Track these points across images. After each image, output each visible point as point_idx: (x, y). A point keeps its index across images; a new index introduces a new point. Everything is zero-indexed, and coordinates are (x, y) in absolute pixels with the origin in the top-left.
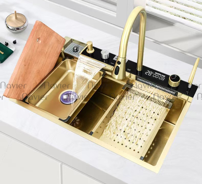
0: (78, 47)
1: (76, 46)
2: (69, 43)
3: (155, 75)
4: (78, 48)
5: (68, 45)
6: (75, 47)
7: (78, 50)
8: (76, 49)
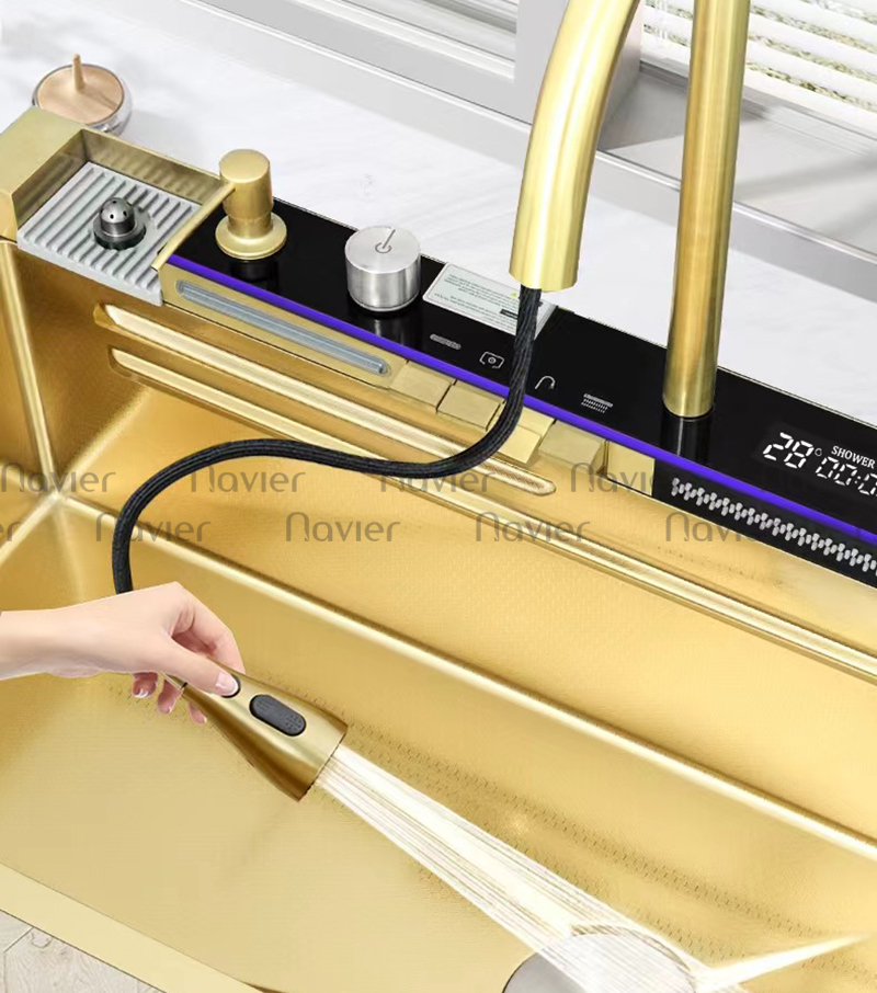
0: (142, 205)
1: (121, 195)
2: (57, 170)
3: (830, 464)
4: (141, 210)
5: (54, 180)
6: (113, 201)
7: (138, 227)
8: (127, 224)
